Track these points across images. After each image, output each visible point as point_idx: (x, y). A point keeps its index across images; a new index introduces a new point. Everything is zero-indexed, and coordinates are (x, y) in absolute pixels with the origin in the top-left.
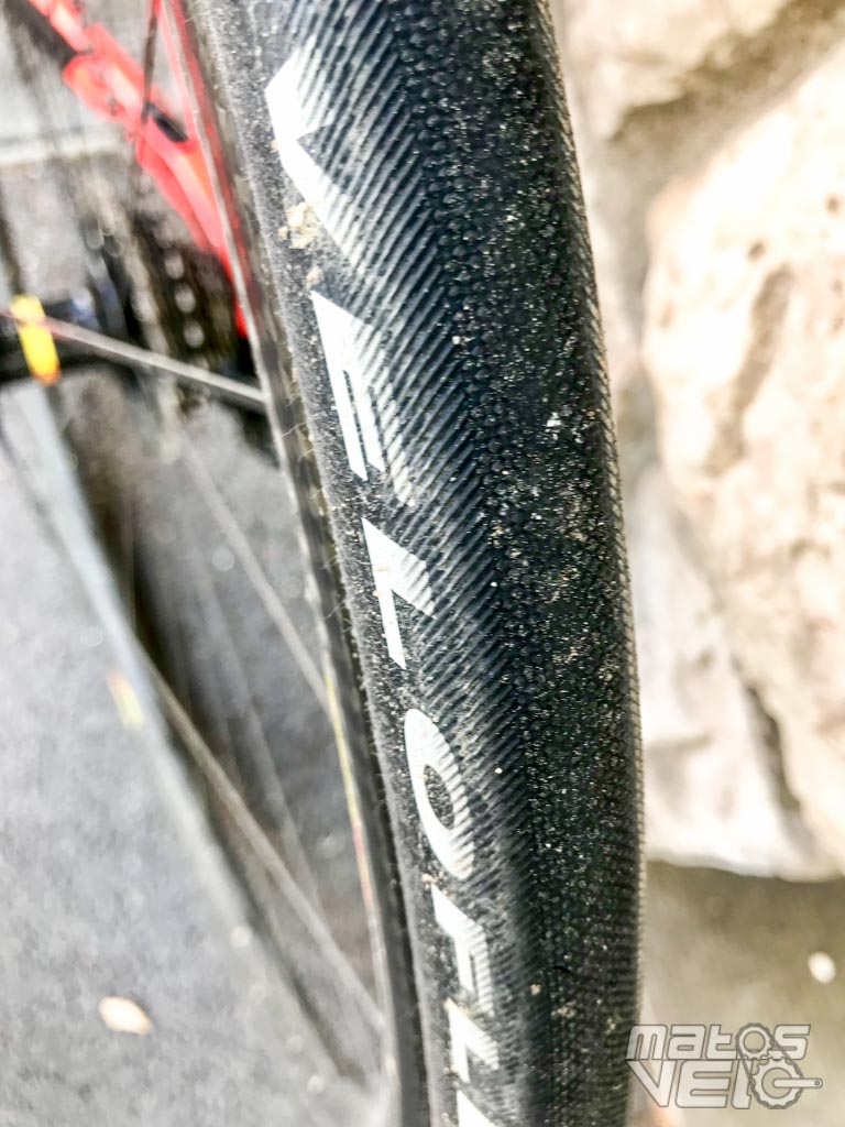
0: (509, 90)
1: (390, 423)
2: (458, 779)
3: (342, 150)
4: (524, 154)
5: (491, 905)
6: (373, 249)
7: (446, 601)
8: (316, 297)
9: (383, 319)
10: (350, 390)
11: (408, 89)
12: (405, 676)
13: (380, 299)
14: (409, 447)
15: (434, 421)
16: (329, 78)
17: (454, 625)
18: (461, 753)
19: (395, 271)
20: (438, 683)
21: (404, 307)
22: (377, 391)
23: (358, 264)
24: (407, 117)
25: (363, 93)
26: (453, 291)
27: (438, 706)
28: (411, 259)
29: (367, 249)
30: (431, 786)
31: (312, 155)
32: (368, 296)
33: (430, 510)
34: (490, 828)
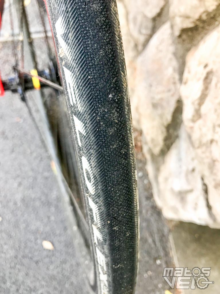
0: (102, 26)
1: (77, 94)
2: (91, 172)
3: (68, 38)
4: (105, 39)
5: (99, 201)
6: (74, 58)
7: (88, 133)
8: (64, 67)
9: (75, 72)
10: (70, 87)
11: (80, 26)
12: (81, 149)
13: (75, 68)
14: (80, 99)
15: (85, 94)
16: (66, 23)
17: (90, 138)
18: (92, 166)
19: (77, 62)
20: (87, 150)
21: (79, 70)
22: (74, 87)
23: (71, 61)
24: (80, 31)
25: (72, 26)
26: (89, 67)
27: (87, 155)
28: (81, 60)
29: (72, 58)
30: (87, 173)
31: (63, 38)
32: (73, 67)
33: (85, 113)
34: (98, 183)
